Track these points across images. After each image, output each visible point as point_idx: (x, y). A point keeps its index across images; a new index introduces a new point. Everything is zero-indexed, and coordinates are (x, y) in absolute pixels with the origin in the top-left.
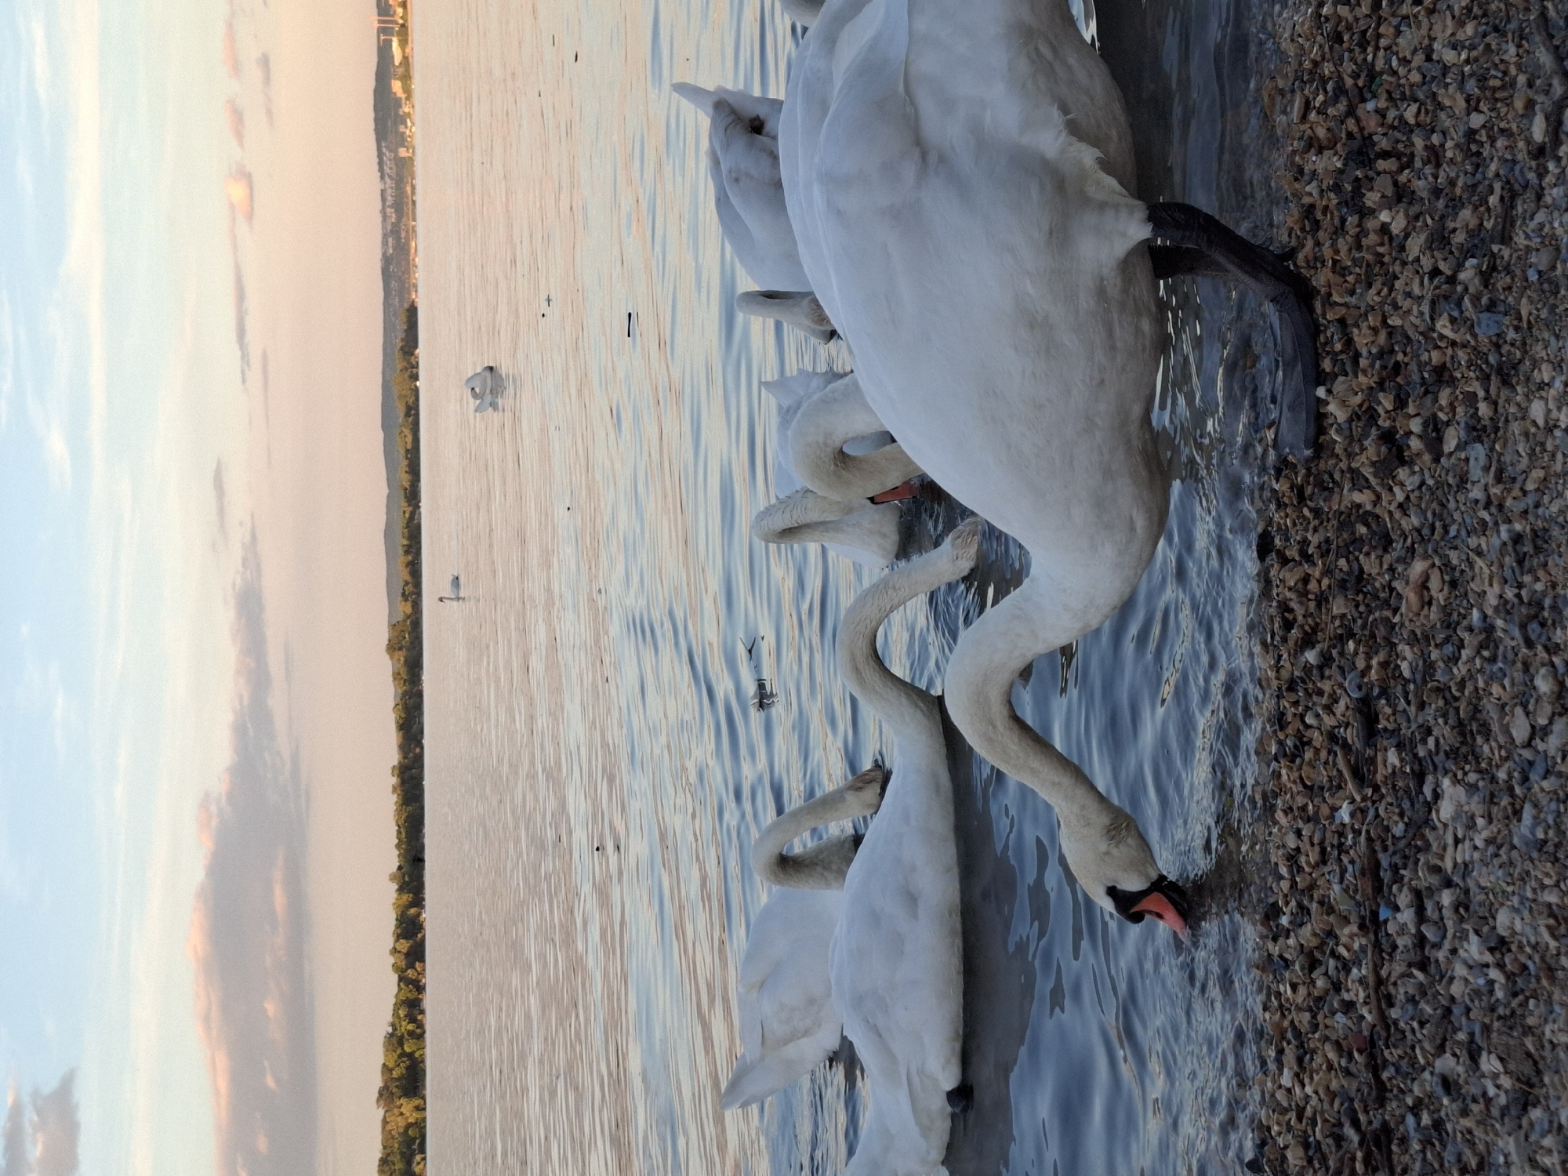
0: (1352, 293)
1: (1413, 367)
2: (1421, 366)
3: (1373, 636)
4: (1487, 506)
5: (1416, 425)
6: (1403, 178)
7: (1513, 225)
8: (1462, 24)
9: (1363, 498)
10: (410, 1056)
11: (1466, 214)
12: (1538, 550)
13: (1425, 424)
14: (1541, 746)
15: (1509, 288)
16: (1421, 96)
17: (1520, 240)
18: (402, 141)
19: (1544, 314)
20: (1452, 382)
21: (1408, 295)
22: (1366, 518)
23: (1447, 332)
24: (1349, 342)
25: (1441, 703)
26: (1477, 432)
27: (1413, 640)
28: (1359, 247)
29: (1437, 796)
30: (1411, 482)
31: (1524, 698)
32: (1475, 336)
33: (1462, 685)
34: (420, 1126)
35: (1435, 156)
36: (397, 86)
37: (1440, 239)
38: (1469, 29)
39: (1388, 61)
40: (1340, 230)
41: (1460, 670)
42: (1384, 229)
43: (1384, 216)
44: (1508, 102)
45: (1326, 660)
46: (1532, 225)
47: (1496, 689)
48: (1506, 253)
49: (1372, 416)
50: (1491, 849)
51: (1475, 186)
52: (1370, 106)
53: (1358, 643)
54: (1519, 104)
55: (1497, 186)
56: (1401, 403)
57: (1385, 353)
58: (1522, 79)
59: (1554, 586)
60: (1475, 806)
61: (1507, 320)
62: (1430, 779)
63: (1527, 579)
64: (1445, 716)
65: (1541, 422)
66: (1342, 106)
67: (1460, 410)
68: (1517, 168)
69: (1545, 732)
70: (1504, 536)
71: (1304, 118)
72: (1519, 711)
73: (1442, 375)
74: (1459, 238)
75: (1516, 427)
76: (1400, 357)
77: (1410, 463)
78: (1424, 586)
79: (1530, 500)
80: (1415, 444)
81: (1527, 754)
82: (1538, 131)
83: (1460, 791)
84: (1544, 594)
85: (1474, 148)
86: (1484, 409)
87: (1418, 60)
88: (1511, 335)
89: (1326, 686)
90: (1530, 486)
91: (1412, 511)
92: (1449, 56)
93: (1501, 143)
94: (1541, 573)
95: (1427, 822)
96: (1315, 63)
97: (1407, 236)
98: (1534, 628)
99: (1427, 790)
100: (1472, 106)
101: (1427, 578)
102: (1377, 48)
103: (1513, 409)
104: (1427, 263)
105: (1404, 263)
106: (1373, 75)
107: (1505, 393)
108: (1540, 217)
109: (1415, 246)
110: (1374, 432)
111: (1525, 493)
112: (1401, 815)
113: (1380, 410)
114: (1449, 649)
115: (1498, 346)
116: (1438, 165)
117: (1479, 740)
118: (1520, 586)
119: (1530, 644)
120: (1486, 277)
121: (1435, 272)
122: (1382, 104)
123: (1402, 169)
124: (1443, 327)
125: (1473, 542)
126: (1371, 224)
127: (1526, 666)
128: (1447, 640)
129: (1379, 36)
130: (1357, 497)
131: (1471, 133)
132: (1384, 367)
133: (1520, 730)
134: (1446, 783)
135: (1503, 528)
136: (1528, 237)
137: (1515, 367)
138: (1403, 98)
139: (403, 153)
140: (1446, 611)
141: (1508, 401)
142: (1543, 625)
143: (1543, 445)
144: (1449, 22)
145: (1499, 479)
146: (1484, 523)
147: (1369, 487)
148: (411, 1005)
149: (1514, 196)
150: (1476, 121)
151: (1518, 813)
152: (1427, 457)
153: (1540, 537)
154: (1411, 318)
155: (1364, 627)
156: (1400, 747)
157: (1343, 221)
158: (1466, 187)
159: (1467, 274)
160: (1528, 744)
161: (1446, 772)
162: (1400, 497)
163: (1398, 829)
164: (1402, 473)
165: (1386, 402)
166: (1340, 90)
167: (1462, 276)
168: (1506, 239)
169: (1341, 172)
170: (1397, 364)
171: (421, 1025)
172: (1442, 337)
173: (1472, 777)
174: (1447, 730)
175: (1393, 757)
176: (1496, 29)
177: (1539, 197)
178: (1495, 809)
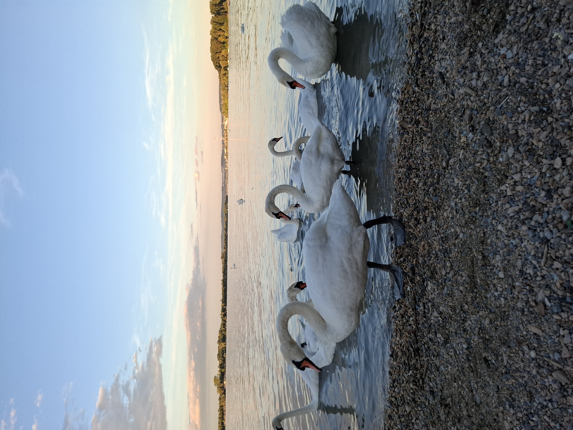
0: (408, 193)
1: (421, 206)
2: (422, 206)
3: (414, 255)
4: (436, 232)
5: (421, 217)
6: (417, 173)
7: (439, 181)
8: (429, 146)
9: (411, 230)
10: (224, 334)
11: (430, 179)
12: (446, 240)
13: (423, 217)
14: (448, 276)
15: (439, 192)
16: (421, 158)
17: (441, 184)
18: (226, 166)
19: (446, 197)
20: (428, 209)
21: (419, 194)
22: (412, 234)
23: (427, 200)
24: (408, 202)
25: (428, 268)
26: (433, 218)
27: (422, 256)
28: (409, 185)
29: (427, 285)
30: (421, 227)
31: (444, 266)
32: (432, 201)
33: (432, 265)
34: (225, 348)
35: (424, 169)
36: (225, 157)
37: (425, 184)
38: (430, 147)
39: (414, 152)
40: (405, 182)
41: (431, 262)
42: (414, 182)
43: (414, 180)
44: (438, 159)
45: (405, 260)
46: (444, 181)
47: (439, 265)
48: (438, 186)
49: (412, 215)
50: (438, 295)
51: (432, 174)
52: (411, 160)
53: (411, 257)
54: (440, 160)
55: (436, 174)
56: (418, 213)
57: (415, 204)
58: (441, 155)
59: (450, 246)
60: (435, 287)
61: (439, 198)
62: (426, 282)
63: (444, 245)
64: (429, 270)
65: (446, 216)
66: (406, 160)
67: (430, 214)
68: (440, 171)
69: (449, 273)
70: (439, 237)
71: (398, 162)
72: (443, 269)
73: (426, 208)
74: (429, 183)
75: (441, 217)
76: (418, 205)
77: (420, 224)
78: (424, 246)
79: (444, 231)
80: (421, 220)
81: (445, 277)
82: (444, 164)
83: (432, 284)
84: (448, 248)
85: (431, 167)
86: (435, 214)
87: (420, 152)
88: (440, 201)
89: (405, 265)
90: (444, 228)
91: (421, 233)
92: (426, 151)
93: (436, 167)
94: (447, 244)
95: (425, 290)
96: (400, 153)
97: (419, 183)
98: (446, 254)
99: (425, 284)
100: (431, 160)
101: (424, 245)
102: (412, 150)
103: (441, 214)
104: (423, 188)
105: (418, 188)
106: (411, 155)
107: (439, 211)
108: (445, 180)
109: (420, 185)
110: (413, 219)
111: (443, 229)
112: (420, 289)
113: (414, 214)
114: (429, 258)
115: (437, 203)
116: (424, 170)
117: (435, 275)
118: (443, 246)
119: (445, 257)
120: (434, 190)
121: (424, 190)
122: (413, 160)
123: (417, 171)
124: (426, 199)
125: (433, 238)
126: (411, 181)
127: (445, 261)
128: (428, 256)
129: (413, 148)
130: (410, 230)
131: (431, 165)
132: (415, 207)
133: (444, 273)
134: (429, 283)
135: (439, 236)
136: (443, 183)
137: (441, 206)
138: (417, 159)
139: (226, 169)
140: (428, 251)
141: (439, 213)
142: (448, 253)
143: (446, 221)
144: (426, 145)
145: (438, 227)
146: (435, 235)
147: (412, 228)
148: (224, 325)
149: (439, 176)
150: (432, 163)
151: (444, 288)
152: (424, 223)
153: (446, 237)
154: (421, 198)
155: (412, 254)
156: (420, 276)
157: (406, 180)
158: (430, 174)
159: (431, 190)
160: (445, 276)
161: (429, 281)
162: (419, 230)
163: (420, 292)
164: (419, 226)
165: (415, 213)
166: (405, 157)
167: (430, 190)
168: (438, 184)
169: (406, 172)
170: (417, 206)
171: (226, 329)
172: (426, 201)
173: (434, 282)
174: (429, 273)
175: (418, 278)
176: (435, 147)
177: (445, 176)
178: (439, 288)
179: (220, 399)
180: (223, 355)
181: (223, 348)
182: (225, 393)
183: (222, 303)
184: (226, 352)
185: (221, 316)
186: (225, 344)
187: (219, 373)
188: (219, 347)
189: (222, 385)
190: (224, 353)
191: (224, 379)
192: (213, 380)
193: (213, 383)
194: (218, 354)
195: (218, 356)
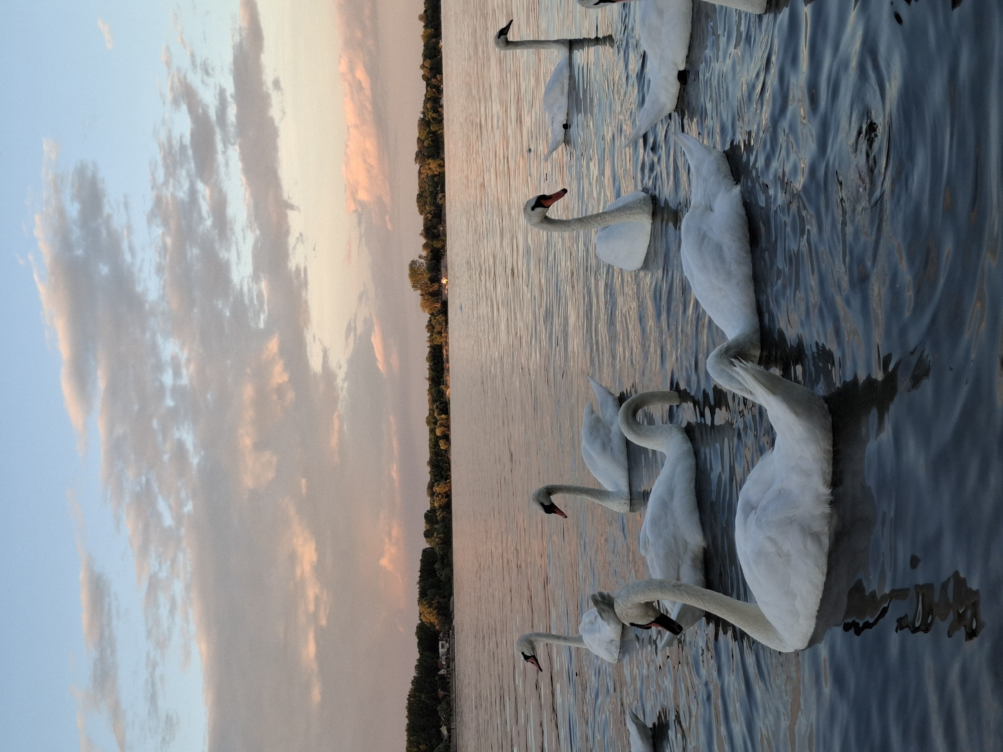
179: (431, 327)
180: (435, 198)
181: (434, 176)
182: (444, 310)
183: (426, 27)
184: (443, 191)
185: (422, 72)
186: (442, 166)
187: (424, 253)
188: (420, 172)
189: (436, 286)
190: (437, 193)
191: (443, 270)
192: (407, 271)
193: (408, 283)
194: (420, 196)
195: (418, 201)
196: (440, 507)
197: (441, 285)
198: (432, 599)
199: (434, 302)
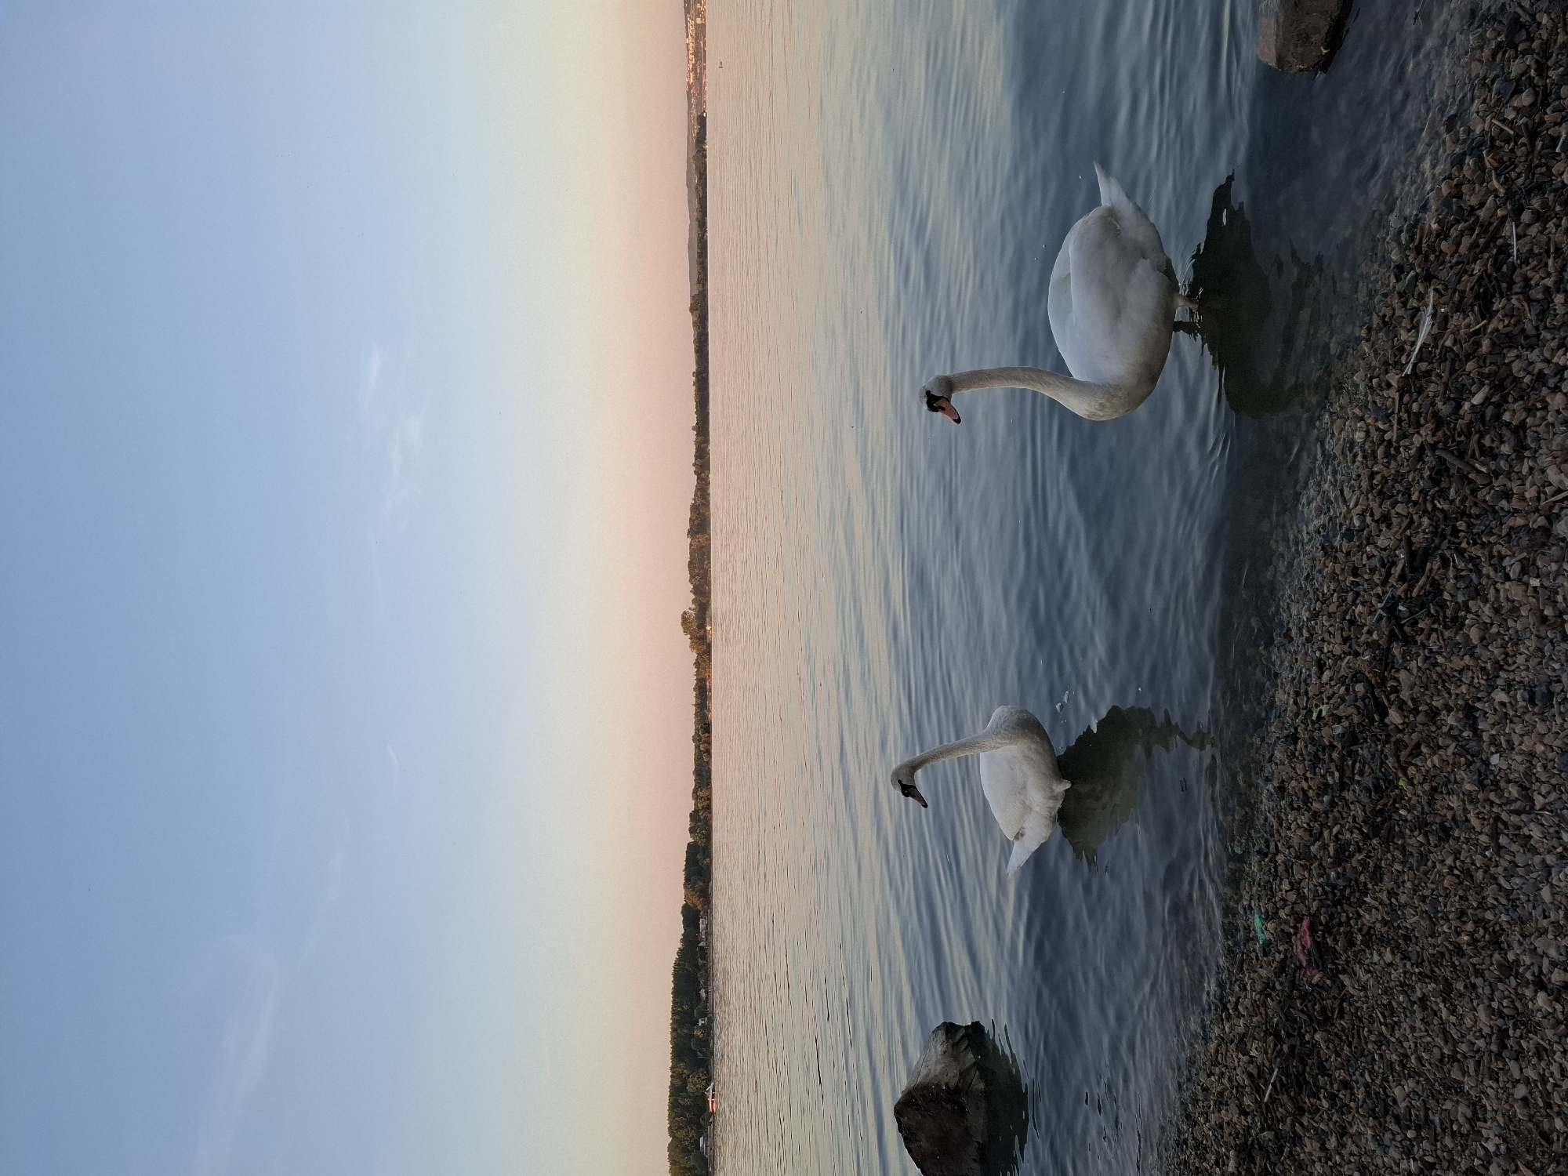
10: (703, 514)
148: (703, 491)
171: (708, 501)
179: (697, 664)
180: (702, 566)
181: (702, 547)
182: (708, 651)
183: (697, 435)
184: (709, 558)
185: (694, 469)
186: (708, 540)
188: (690, 545)
189: (702, 632)
190: (704, 559)
191: (708, 619)
192: (679, 621)
193: (680, 629)
194: (690, 563)
196: (703, 807)
197: (705, 631)
198: (695, 884)
199: (700, 645)
